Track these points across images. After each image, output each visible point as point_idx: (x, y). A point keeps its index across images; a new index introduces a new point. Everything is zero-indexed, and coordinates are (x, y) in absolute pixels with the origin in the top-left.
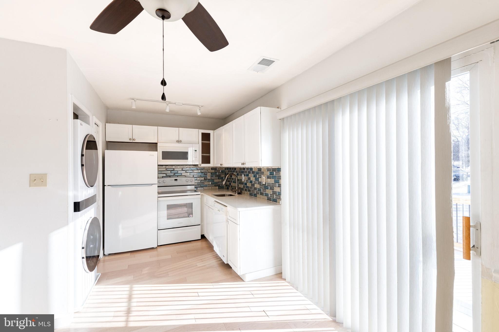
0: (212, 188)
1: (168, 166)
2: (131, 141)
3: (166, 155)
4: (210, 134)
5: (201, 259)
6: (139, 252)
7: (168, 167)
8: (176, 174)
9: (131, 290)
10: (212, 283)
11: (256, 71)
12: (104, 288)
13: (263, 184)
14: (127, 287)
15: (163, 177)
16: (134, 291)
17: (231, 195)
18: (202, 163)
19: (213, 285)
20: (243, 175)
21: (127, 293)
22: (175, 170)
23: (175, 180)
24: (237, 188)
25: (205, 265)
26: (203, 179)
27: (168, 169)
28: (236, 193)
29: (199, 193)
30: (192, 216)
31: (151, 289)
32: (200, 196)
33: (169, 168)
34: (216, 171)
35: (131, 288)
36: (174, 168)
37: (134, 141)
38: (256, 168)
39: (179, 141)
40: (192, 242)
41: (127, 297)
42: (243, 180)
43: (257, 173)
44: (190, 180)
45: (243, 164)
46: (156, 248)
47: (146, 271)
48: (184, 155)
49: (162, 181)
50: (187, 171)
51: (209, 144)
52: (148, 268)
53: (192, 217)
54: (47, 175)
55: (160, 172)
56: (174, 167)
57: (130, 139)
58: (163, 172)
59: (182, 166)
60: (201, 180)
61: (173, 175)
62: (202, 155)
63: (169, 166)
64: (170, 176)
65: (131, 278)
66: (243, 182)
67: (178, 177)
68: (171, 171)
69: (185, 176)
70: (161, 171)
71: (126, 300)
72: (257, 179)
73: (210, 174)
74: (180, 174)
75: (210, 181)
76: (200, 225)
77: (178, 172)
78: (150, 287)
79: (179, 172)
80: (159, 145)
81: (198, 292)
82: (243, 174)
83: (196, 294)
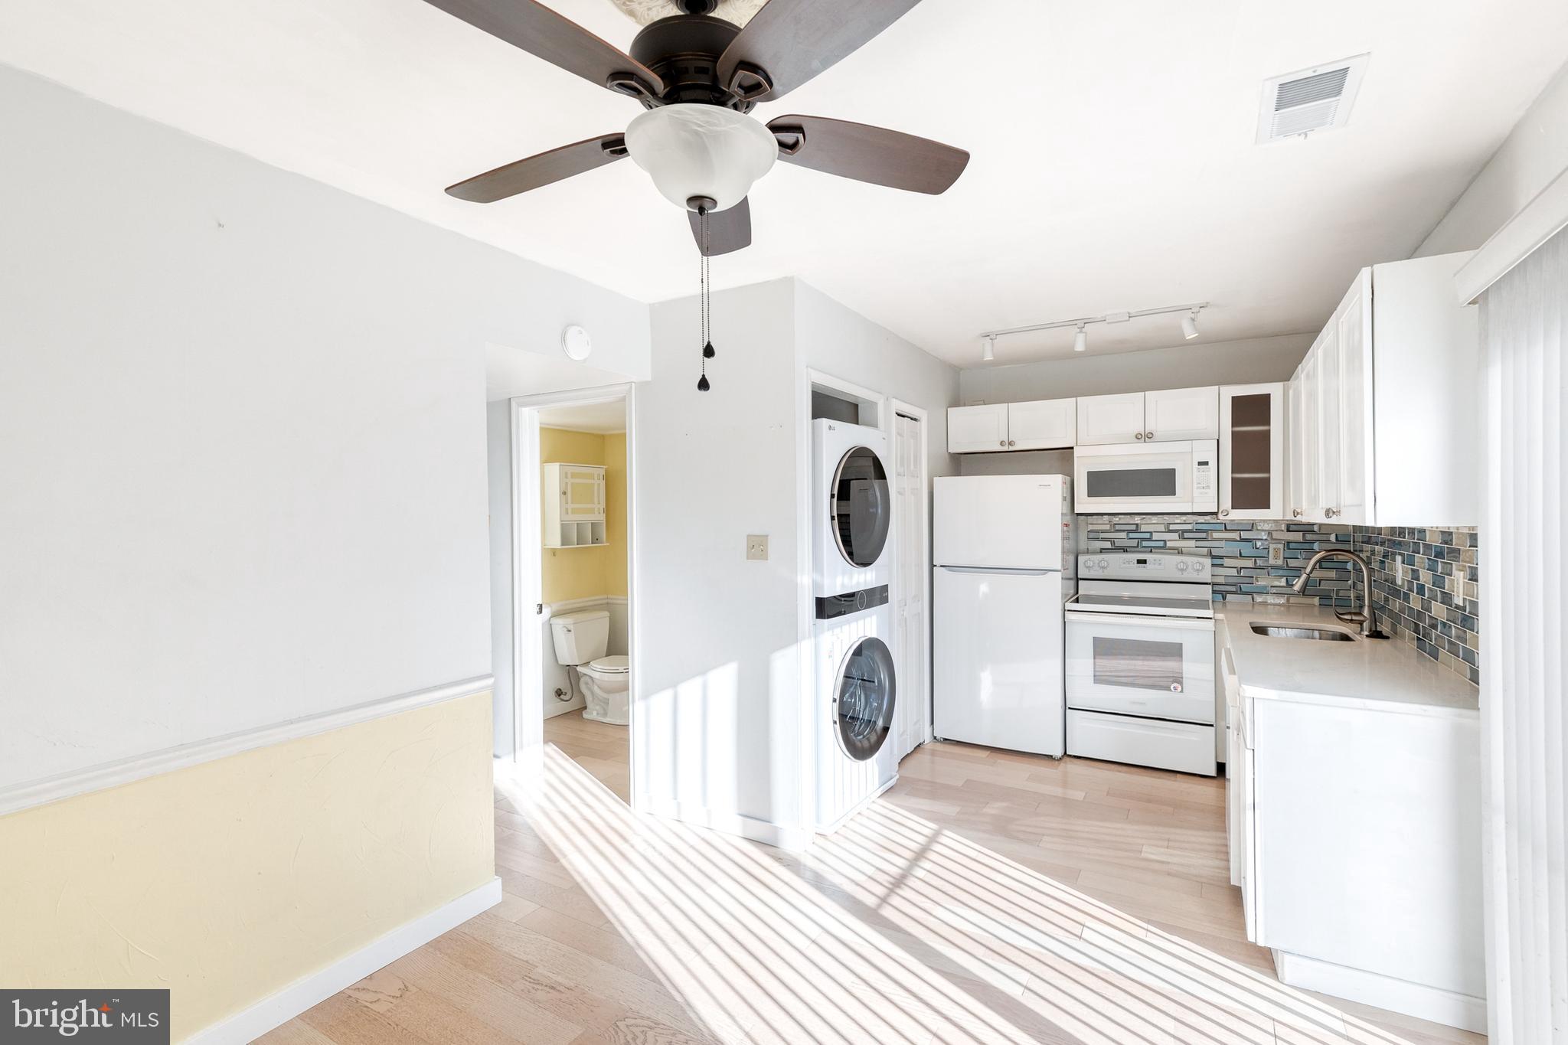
0: (1293, 600)
1: (1120, 516)
2: (1005, 448)
3: (1103, 483)
4: (1268, 396)
5: (1169, 840)
6: (1011, 757)
7: (1117, 519)
8: (1145, 544)
9: (933, 839)
10: (1149, 922)
11: (1300, 135)
12: (891, 810)
13: (1457, 607)
14: (928, 827)
15: (1102, 551)
16: (939, 846)
17: (1345, 638)
18: (1232, 508)
19: (1147, 930)
20: (1399, 559)
21: (922, 840)
22: (1143, 528)
23: (1138, 563)
24: (1366, 612)
25: (1168, 863)
26: (1249, 563)
27: (1118, 527)
28: (1362, 630)
29: (1209, 613)
30: (1180, 689)
31: (974, 857)
32: (1211, 623)
33: (1121, 522)
34: (1309, 537)
35: (937, 833)
36: (1139, 522)
37: (1011, 448)
38: (1434, 529)
39: (1145, 437)
40: (1178, 775)
41: (916, 850)
42: (1399, 582)
43: (1440, 554)
44: (1193, 566)
45: (1328, 513)
46: (1058, 760)
47: (994, 809)
48: (1162, 482)
49: (1097, 562)
50: (1186, 535)
51: (1266, 436)
52: (1005, 804)
53: (1182, 691)
54: (769, 537)
55: (1092, 535)
56: (1137, 520)
57: (1002, 443)
58: (1102, 535)
59: (1166, 517)
60: (1241, 568)
61: (1136, 545)
62: (1233, 479)
63: (1123, 516)
64: (1125, 550)
65: (951, 809)
66: (1399, 586)
67: (1151, 551)
68: (1129, 531)
69: (1176, 551)
70: (1097, 532)
71: (909, 855)
72: (1438, 581)
73: (1281, 546)
74: (1161, 544)
75: (1281, 572)
76: (1212, 725)
77: (1151, 535)
78: (977, 853)
79: (1155, 536)
80: (1077, 452)
81: (1086, 924)
82: (1400, 554)
83: (1077, 930)
